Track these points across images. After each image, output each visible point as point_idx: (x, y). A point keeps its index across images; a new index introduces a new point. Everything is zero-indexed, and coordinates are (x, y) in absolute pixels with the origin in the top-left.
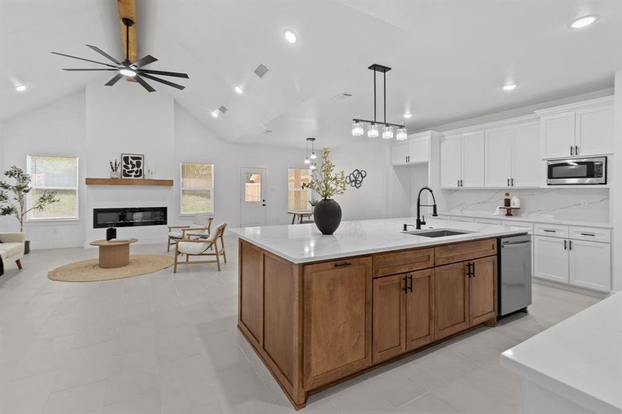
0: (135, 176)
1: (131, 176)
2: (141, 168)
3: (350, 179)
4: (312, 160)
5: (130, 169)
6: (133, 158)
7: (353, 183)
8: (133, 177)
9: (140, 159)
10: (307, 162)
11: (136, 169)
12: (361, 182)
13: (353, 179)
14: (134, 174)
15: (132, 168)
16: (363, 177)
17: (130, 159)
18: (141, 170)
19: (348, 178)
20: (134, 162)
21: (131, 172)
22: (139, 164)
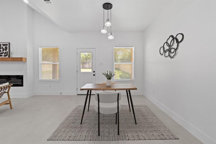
0: (4, 56)
1: (2, 56)
2: (8, 50)
3: (164, 49)
4: (108, 29)
5: (2, 52)
6: (4, 45)
7: (167, 54)
8: (3, 57)
9: (7, 45)
10: (104, 31)
11: (4, 51)
12: (176, 50)
13: (167, 48)
14: (3, 54)
15: (3, 51)
16: (178, 42)
17: (2, 46)
18: (7, 52)
19: (162, 48)
20: (4, 47)
21: (2, 53)
22: (6, 48)
